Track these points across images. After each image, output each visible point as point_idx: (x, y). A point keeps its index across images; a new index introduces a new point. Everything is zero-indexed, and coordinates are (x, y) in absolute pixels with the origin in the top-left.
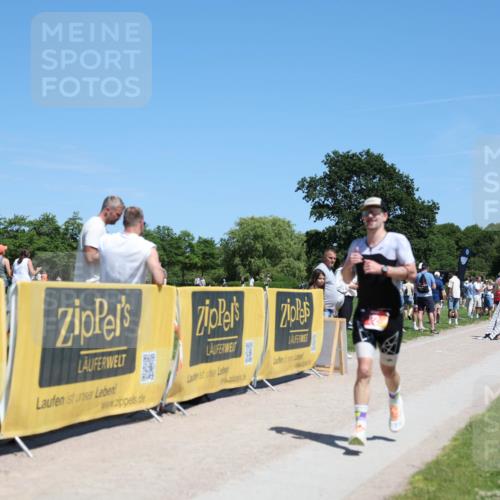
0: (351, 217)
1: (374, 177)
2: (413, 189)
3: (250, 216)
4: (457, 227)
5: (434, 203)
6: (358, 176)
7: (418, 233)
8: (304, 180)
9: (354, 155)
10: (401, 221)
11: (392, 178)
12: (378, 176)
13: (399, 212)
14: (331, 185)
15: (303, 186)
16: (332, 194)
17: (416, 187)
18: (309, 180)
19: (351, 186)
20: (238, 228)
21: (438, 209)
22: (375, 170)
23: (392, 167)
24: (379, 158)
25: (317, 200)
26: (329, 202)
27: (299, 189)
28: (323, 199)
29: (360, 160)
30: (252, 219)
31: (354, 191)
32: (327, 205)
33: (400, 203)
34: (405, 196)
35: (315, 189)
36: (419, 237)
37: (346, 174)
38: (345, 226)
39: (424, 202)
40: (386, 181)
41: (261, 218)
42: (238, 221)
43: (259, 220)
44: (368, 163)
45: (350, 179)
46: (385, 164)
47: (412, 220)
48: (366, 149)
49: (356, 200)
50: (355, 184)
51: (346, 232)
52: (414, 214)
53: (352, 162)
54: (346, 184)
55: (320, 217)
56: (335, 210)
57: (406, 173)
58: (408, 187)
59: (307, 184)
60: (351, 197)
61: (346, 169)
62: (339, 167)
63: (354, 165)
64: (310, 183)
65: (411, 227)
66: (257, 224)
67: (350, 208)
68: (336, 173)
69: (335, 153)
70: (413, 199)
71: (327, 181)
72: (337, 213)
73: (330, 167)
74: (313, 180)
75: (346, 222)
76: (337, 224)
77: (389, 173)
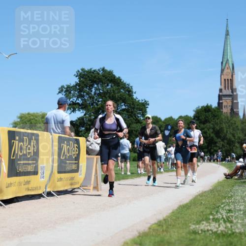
0: (93, 111)
1: (108, 85)
2: (132, 92)
3: (27, 113)
4: (160, 118)
5: (145, 101)
6: (97, 85)
7: (136, 120)
8: (63, 87)
9: (94, 71)
10: (125, 112)
11: (119, 86)
12: (110, 84)
13: (124, 107)
14: (80, 91)
15: (62, 90)
16: (81, 96)
17: (134, 91)
18: (66, 87)
19: (93, 90)
20: (19, 120)
21: (148, 104)
22: (108, 80)
23: (119, 79)
24: (110, 73)
25: (71, 100)
26: (80, 101)
27: (59, 92)
28: (75, 99)
29: (98, 74)
30: (29, 114)
31: (95, 94)
32: (78, 103)
33: (124, 101)
34: (127, 96)
35: (70, 93)
36: (137, 123)
37: (89, 83)
38: (90, 116)
39: (139, 101)
40: (115, 88)
41: (34, 114)
42: (19, 115)
43: (33, 115)
44: (103, 76)
45: (92, 86)
46: (114, 76)
47: (132, 112)
48: (102, 67)
49: (96, 99)
50: (96, 89)
51: (90, 120)
52: (134, 108)
53: (93, 75)
54: (90, 89)
55: (74, 111)
56: (83, 106)
57: (127, 83)
58: (129, 91)
59: (64, 90)
60: (93, 98)
61: (90, 80)
62: (86, 79)
63: (95, 77)
64: (67, 88)
65: (132, 116)
66: (32, 117)
67: (92, 104)
68: (83, 82)
69: (82, 70)
70: (133, 99)
71: (78, 87)
72: (85, 108)
73: (79, 78)
74: (68, 87)
75: (91, 114)
76: (85, 115)
77: (117, 82)
